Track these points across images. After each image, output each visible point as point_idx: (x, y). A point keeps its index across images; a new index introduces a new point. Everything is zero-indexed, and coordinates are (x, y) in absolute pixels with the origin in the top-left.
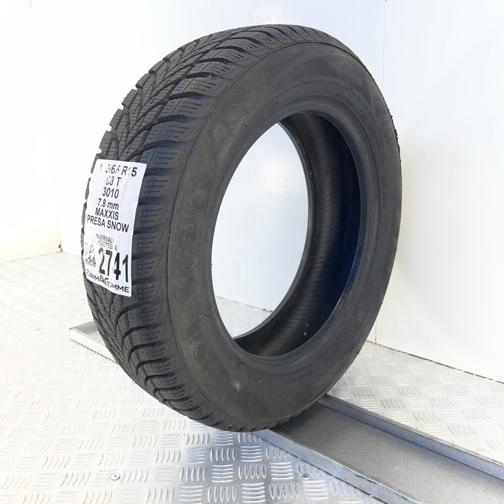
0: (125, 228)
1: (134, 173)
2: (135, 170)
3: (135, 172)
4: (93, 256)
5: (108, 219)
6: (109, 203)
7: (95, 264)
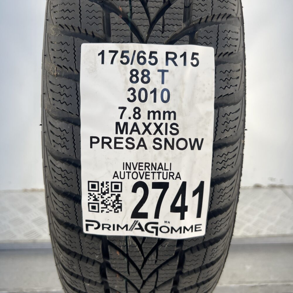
0: (197, 144)
1: (195, 62)
2: (195, 56)
3: (196, 59)
4: (114, 198)
5: (153, 137)
6: (149, 112)
7: (120, 207)
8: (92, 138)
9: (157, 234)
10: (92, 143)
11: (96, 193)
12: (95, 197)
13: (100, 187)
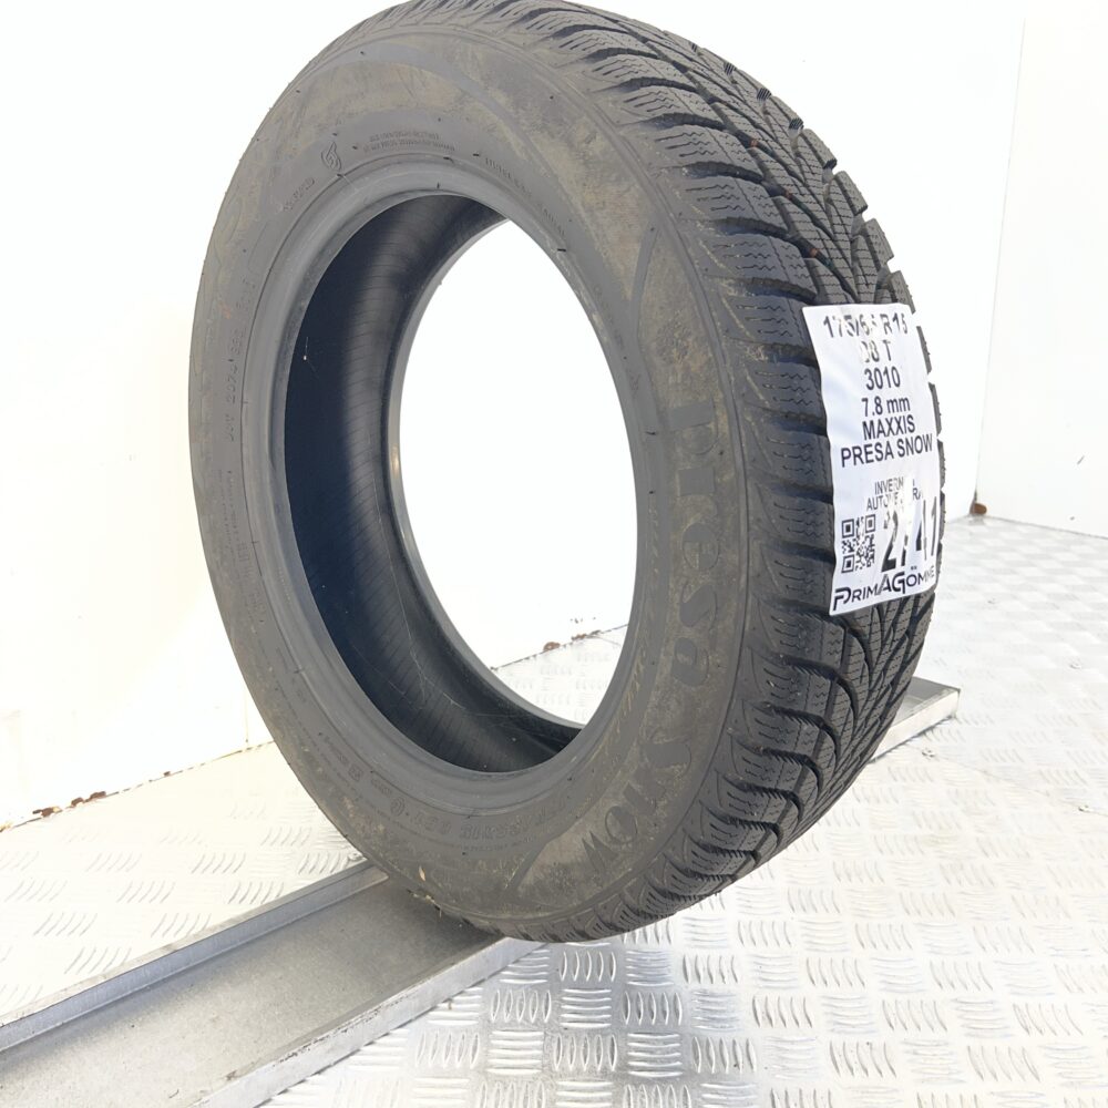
2: (903, 319)
3: (905, 322)
4: (867, 543)
5: (896, 438)
6: (888, 402)
7: (873, 557)
8: (843, 450)
9: (904, 592)
10: (844, 458)
11: (851, 539)
12: (850, 546)
13: (856, 527)
